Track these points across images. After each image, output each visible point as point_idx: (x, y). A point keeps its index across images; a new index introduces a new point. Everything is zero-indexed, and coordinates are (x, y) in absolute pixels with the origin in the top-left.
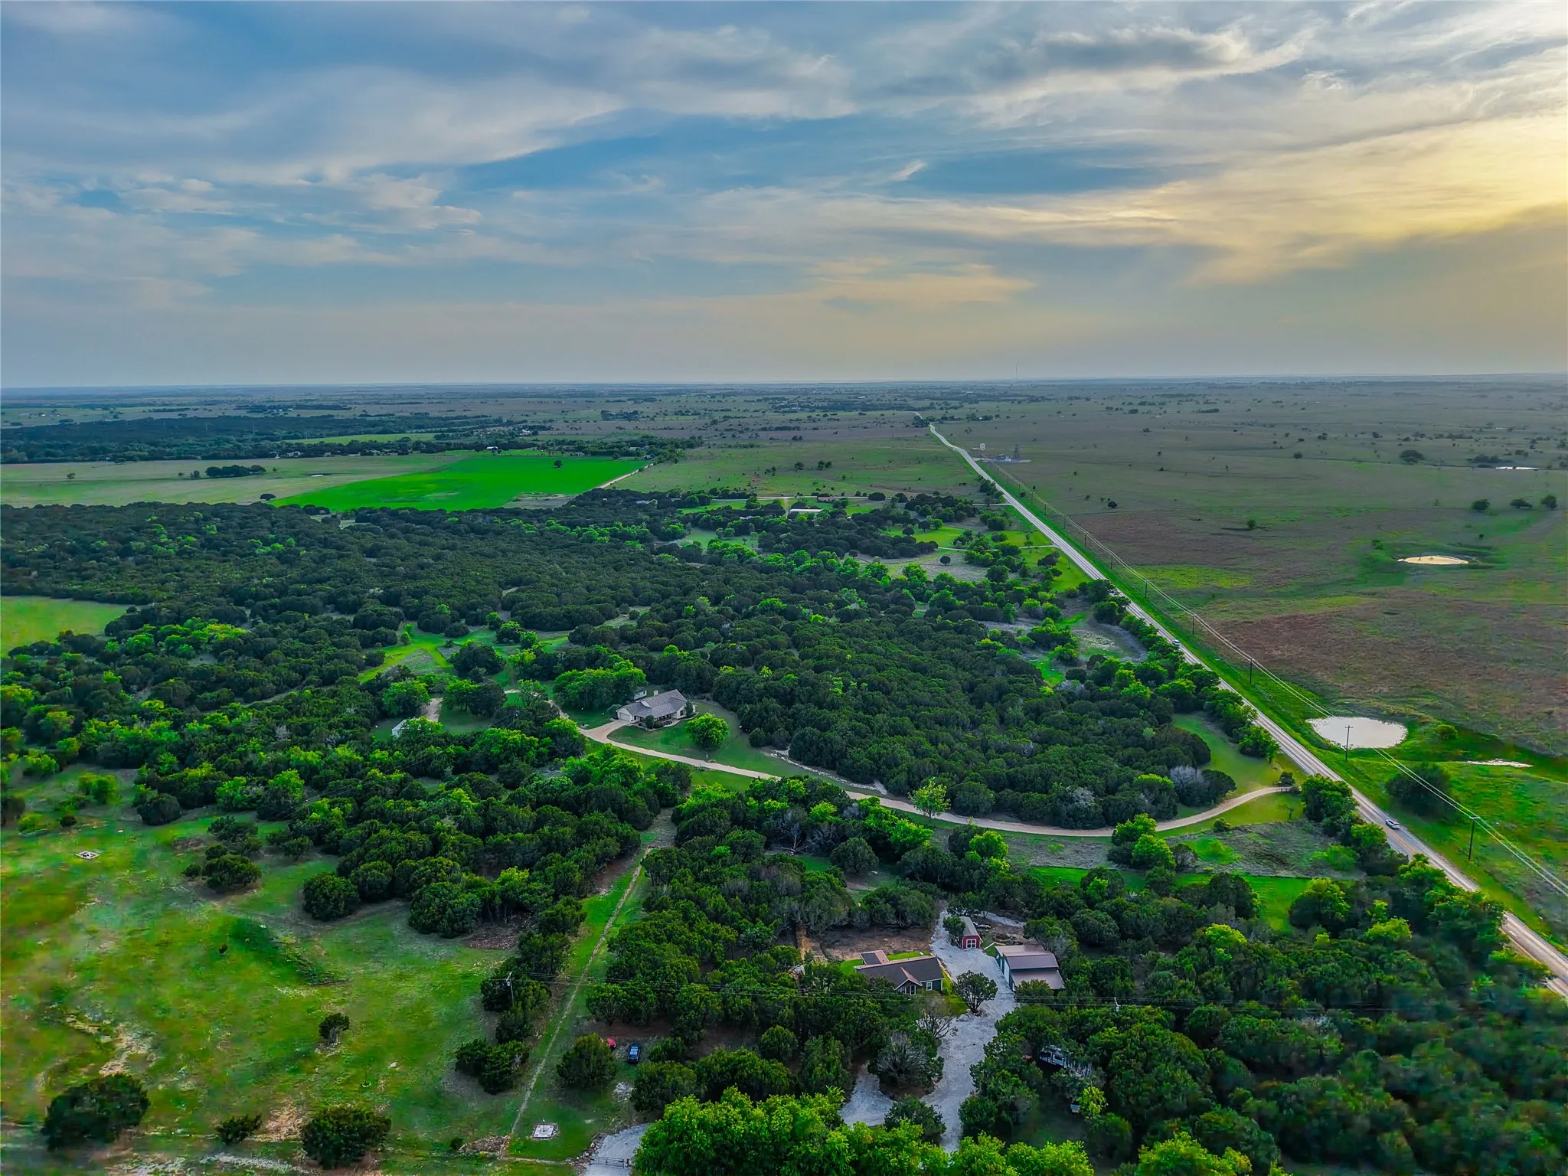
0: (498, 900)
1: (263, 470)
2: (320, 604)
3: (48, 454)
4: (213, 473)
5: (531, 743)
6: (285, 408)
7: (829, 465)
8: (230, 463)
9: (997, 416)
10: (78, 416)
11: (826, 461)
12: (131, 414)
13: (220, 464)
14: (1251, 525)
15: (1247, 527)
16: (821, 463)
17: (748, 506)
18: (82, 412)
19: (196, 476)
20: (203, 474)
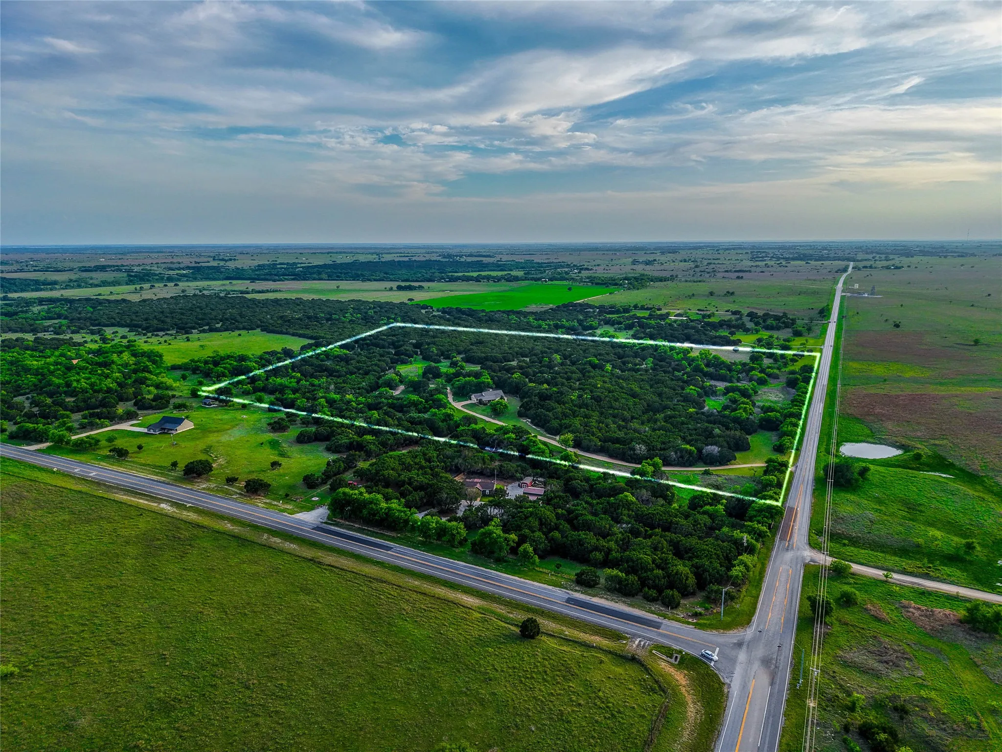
0: (355, 443)
1: (423, 287)
2: (387, 345)
3: (338, 277)
4: (400, 288)
5: (421, 402)
6: (461, 256)
7: (733, 293)
8: (407, 284)
9: (909, 266)
10: (362, 258)
11: (731, 291)
12: (387, 258)
13: (403, 284)
14: (976, 342)
15: (973, 343)
16: (728, 292)
17: (650, 315)
18: (364, 256)
19: (391, 289)
20: (395, 288)
